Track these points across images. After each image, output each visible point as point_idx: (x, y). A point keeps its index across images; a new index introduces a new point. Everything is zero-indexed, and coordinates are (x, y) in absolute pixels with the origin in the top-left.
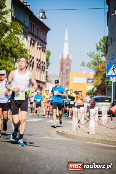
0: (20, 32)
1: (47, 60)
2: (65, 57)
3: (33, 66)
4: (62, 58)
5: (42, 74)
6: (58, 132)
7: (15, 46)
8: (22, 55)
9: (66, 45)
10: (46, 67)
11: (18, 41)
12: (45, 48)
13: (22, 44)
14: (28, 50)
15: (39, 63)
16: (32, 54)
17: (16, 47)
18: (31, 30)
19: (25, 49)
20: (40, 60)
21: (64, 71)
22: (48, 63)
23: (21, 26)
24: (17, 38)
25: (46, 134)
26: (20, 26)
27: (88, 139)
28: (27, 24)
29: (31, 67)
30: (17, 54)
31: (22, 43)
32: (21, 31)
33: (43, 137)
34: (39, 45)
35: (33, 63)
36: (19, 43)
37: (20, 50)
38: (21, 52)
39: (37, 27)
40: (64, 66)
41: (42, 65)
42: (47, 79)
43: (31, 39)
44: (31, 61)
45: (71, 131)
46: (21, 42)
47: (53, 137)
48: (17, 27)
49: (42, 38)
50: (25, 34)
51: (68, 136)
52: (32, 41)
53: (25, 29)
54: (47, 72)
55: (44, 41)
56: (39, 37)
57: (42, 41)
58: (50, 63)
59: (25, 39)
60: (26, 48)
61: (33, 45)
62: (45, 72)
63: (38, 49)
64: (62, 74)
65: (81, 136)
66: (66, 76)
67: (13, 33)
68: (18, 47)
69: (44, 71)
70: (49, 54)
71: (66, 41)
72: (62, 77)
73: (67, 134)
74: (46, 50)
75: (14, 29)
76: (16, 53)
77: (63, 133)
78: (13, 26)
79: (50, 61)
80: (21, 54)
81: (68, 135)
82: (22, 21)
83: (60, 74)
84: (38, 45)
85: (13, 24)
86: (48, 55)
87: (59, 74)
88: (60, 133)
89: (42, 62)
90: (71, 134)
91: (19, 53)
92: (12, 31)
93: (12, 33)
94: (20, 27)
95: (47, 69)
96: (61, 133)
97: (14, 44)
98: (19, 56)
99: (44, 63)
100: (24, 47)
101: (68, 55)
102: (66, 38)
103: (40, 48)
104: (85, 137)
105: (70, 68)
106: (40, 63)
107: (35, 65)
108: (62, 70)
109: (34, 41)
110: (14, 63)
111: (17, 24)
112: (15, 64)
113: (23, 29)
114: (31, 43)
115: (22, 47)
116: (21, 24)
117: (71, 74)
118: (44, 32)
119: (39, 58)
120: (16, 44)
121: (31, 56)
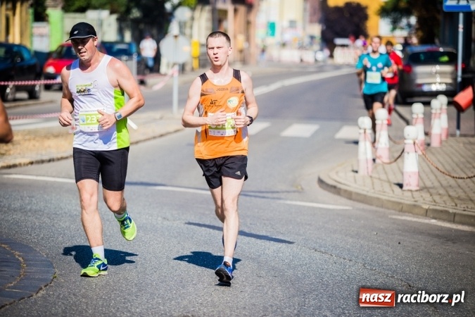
6: (321, 182)
27: (401, 206)
33: (289, 202)
45: (355, 181)
47: (312, 201)
51: (349, 195)
65: (384, 198)
73: (346, 191)
77: (335, 187)
81: (351, 193)
88: (328, 185)
90: (356, 190)
96: (332, 186)
104: (394, 202)
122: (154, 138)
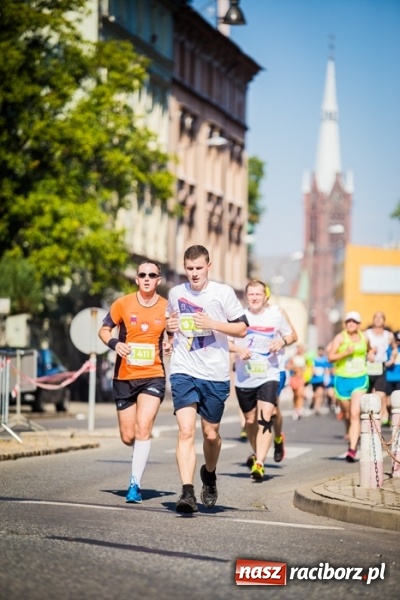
0: (136, 83)
1: (252, 198)
2: (325, 185)
3: (191, 224)
4: (315, 189)
5: (229, 257)
6: (299, 497)
7: (116, 140)
8: (147, 177)
9: (330, 133)
10: (247, 227)
11: (128, 122)
12: (242, 147)
13: (144, 133)
14: (171, 154)
15: (218, 210)
16: (185, 172)
17: (121, 146)
18: (182, 73)
19: (157, 154)
20: (219, 199)
21: (324, 243)
22: (253, 208)
23: (142, 58)
24: (125, 107)
25: (252, 508)
26: (134, 55)
28: (165, 47)
29: (184, 229)
30: (125, 173)
31: (146, 129)
32: (138, 77)
33: (238, 520)
34: (216, 134)
35: (193, 209)
36: (131, 127)
37: (137, 158)
38: (144, 166)
39: (208, 58)
40: (324, 219)
41: (228, 217)
42: (254, 275)
43: (185, 112)
44: (183, 204)
45: (354, 494)
46: (139, 124)
47: (279, 521)
48: (125, 60)
49: (226, 107)
50: (159, 91)
51: (342, 514)
52: (188, 121)
53: (155, 70)
54: (249, 249)
55: (235, 116)
56: (214, 101)
57: (227, 118)
58: (263, 209)
59: (158, 109)
60: (163, 150)
61: (192, 133)
62: (243, 249)
63: (214, 152)
64: (316, 253)
66: (330, 261)
67: (108, 86)
68: (129, 145)
69: (238, 242)
70: (257, 170)
71: (330, 116)
72: (315, 267)
73: (337, 506)
74: (247, 155)
75: (111, 69)
76: (122, 168)
78: (108, 57)
79: (261, 203)
80: (141, 176)
81: (344, 510)
82: (145, 36)
83: (306, 254)
84: (211, 136)
85: (108, 49)
86: (253, 178)
87: (299, 255)
88: (308, 501)
89: (231, 205)
90: (353, 505)
91: (135, 169)
92: (104, 79)
93: (103, 88)
94: (136, 61)
95: (250, 233)
96: (315, 502)
97: (111, 133)
98: (134, 184)
99: (239, 209)
100: (152, 146)
101: (338, 175)
102: (330, 104)
103: (220, 149)
105: (346, 228)
106: (222, 212)
107: (201, 219)
108: (313, 236)
109: (195, 118)
110: (114, 211)
111: (124, 49)
112: (115, 217)
113: (148, 71)
114: (182, 125)
115: (145, 147)
116: (141, 47)
117: (351, 253)
118: (238, 81)
119: (218, 192)
120: (123, 131)
121: (181, 183)
122: (47, 453)
